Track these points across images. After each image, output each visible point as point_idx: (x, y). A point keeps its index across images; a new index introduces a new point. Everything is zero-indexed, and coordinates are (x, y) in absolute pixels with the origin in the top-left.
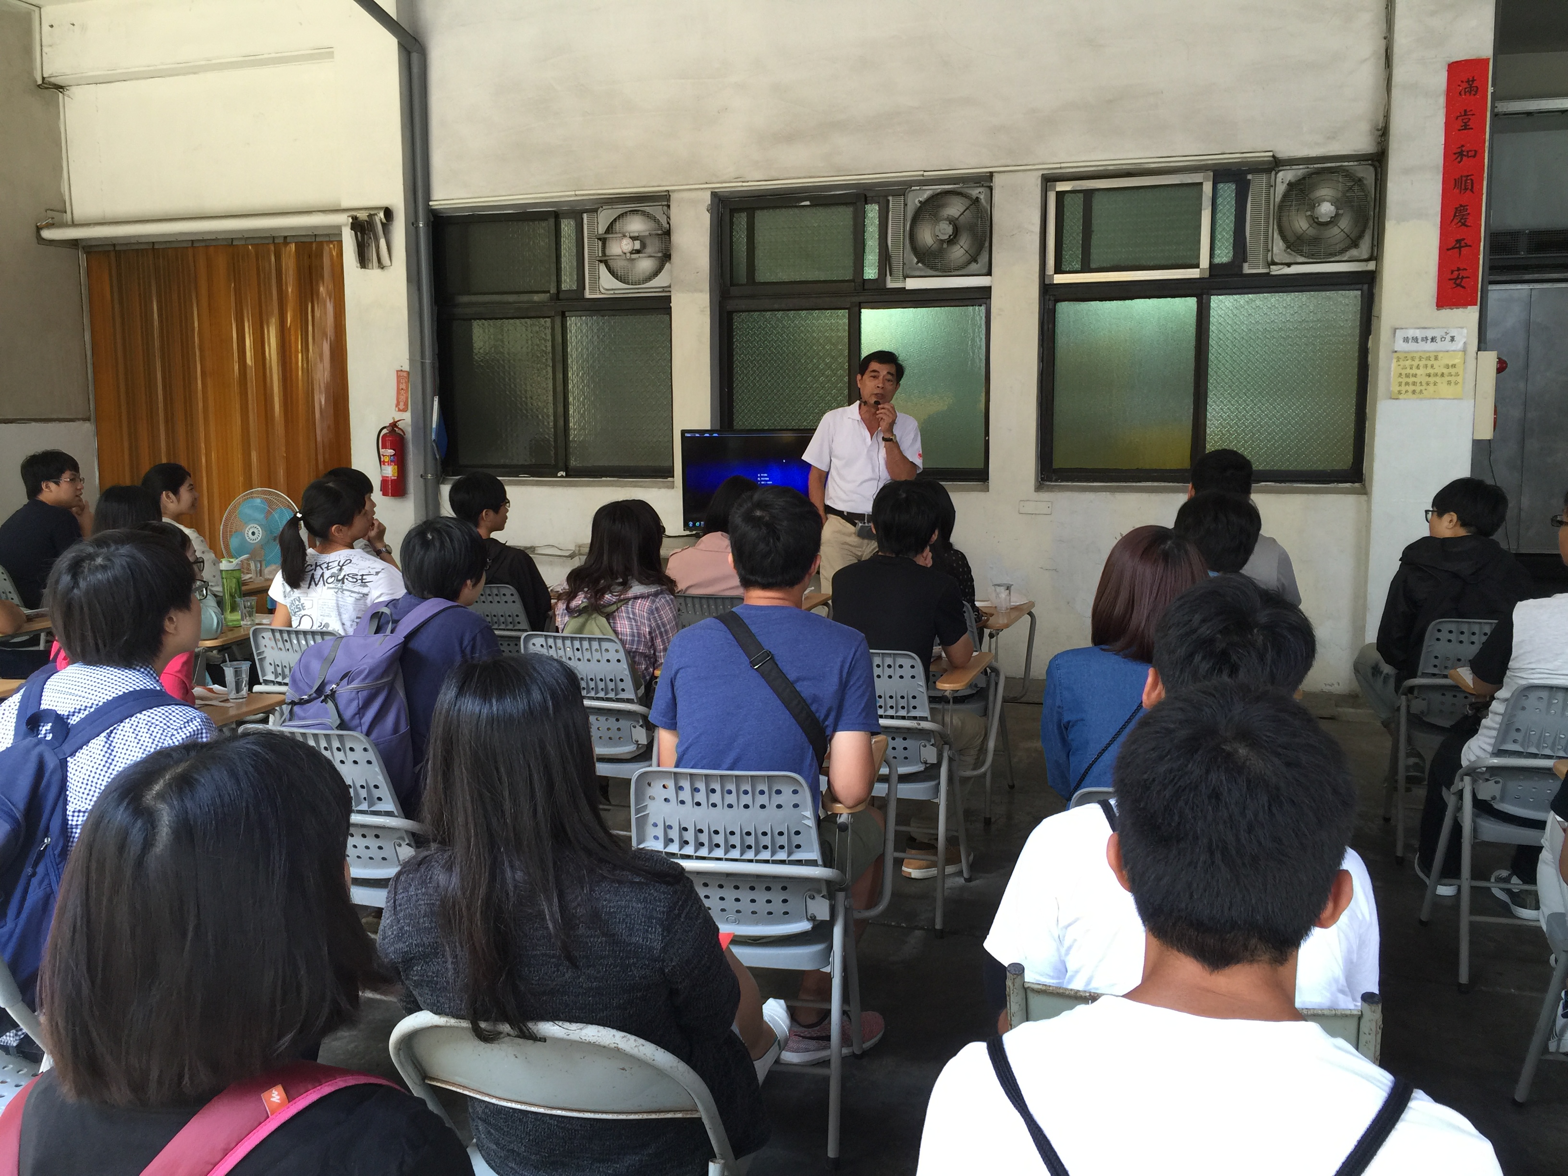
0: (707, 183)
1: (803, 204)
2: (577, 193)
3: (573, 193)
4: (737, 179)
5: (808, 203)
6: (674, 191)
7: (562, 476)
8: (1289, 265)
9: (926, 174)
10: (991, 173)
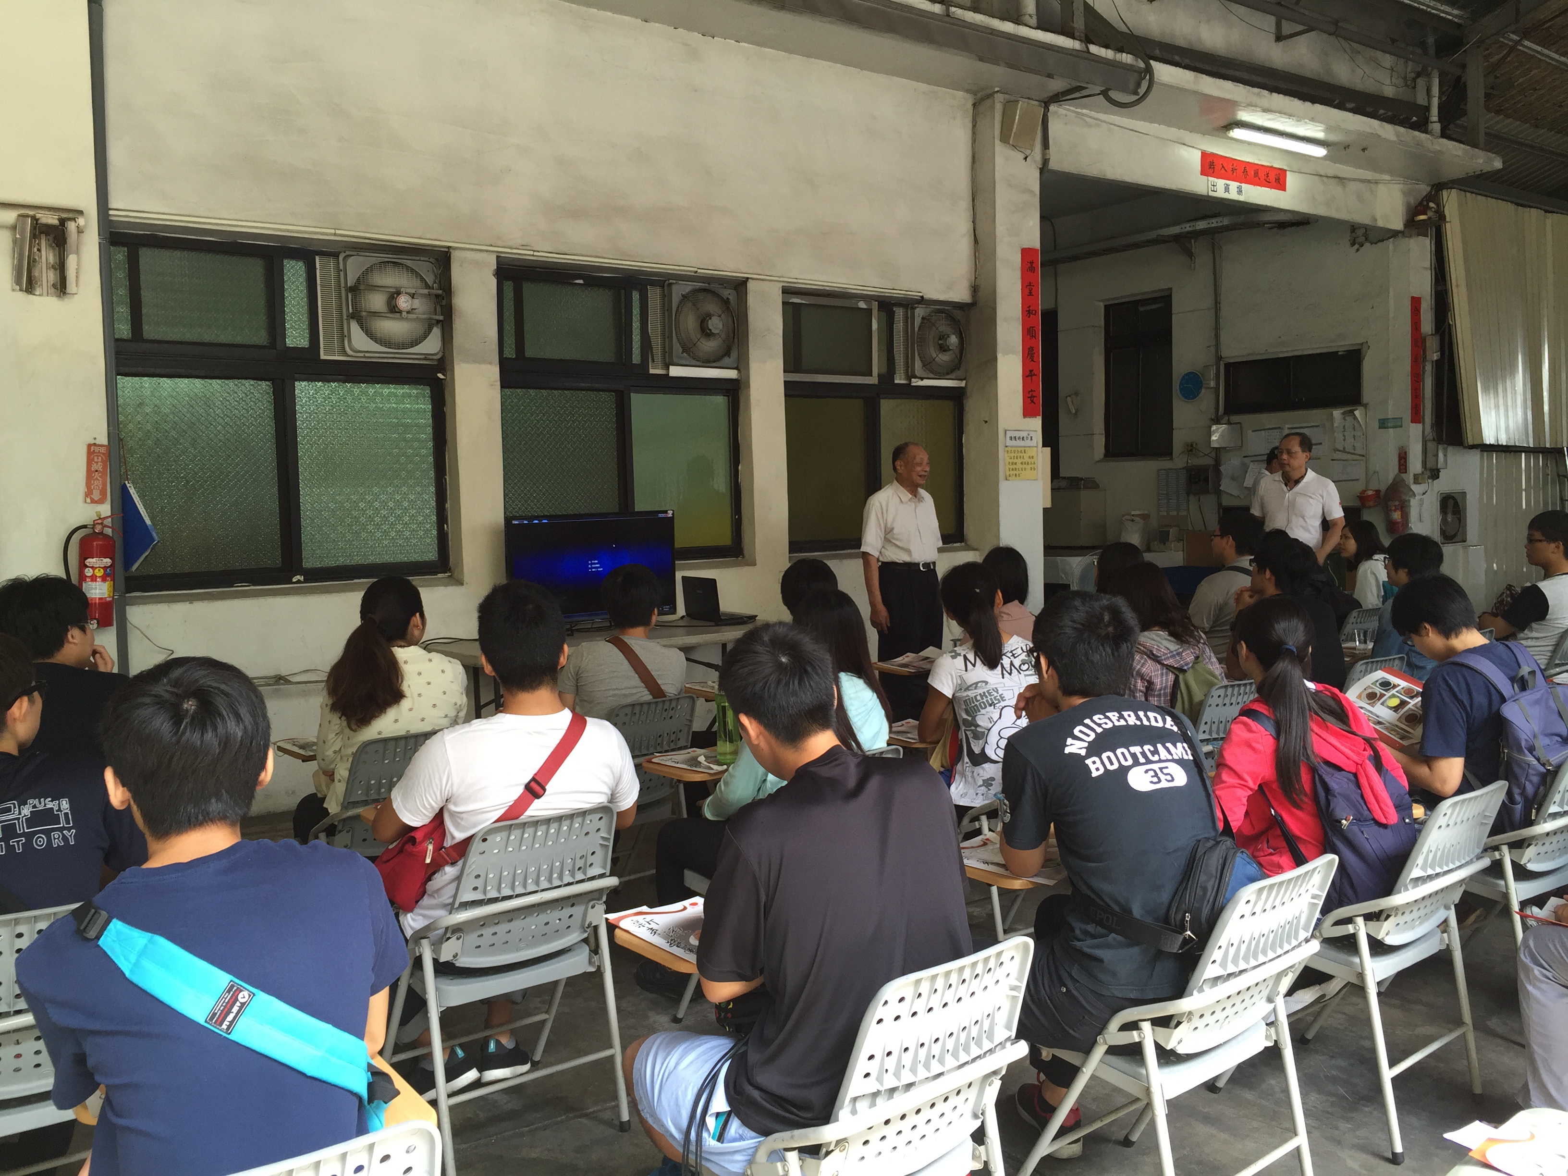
0: (492, 246)
1: (577, 281)
2: (338, 232)
3: (333, 231)
4: (524, 246)
5: (581, 282)
6: (456, 248)
7: (299, 582)
8: (922, 379)
9: (699, 271)
10: (748, 278)
